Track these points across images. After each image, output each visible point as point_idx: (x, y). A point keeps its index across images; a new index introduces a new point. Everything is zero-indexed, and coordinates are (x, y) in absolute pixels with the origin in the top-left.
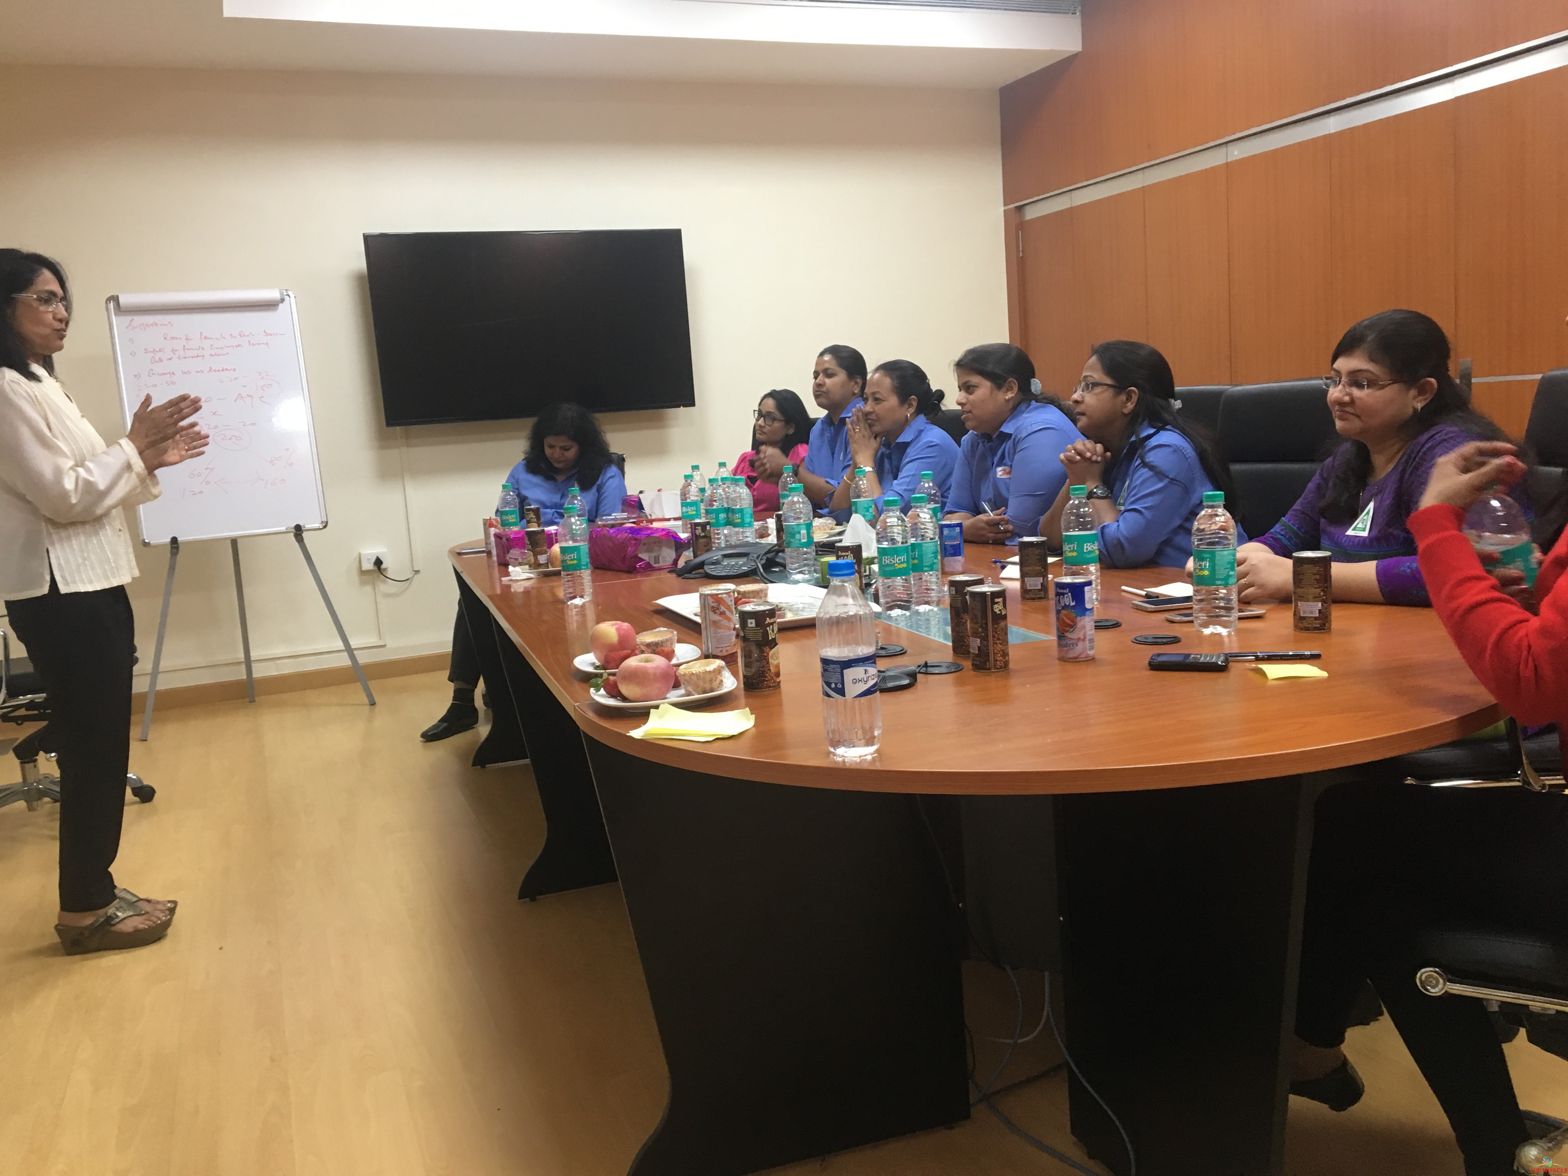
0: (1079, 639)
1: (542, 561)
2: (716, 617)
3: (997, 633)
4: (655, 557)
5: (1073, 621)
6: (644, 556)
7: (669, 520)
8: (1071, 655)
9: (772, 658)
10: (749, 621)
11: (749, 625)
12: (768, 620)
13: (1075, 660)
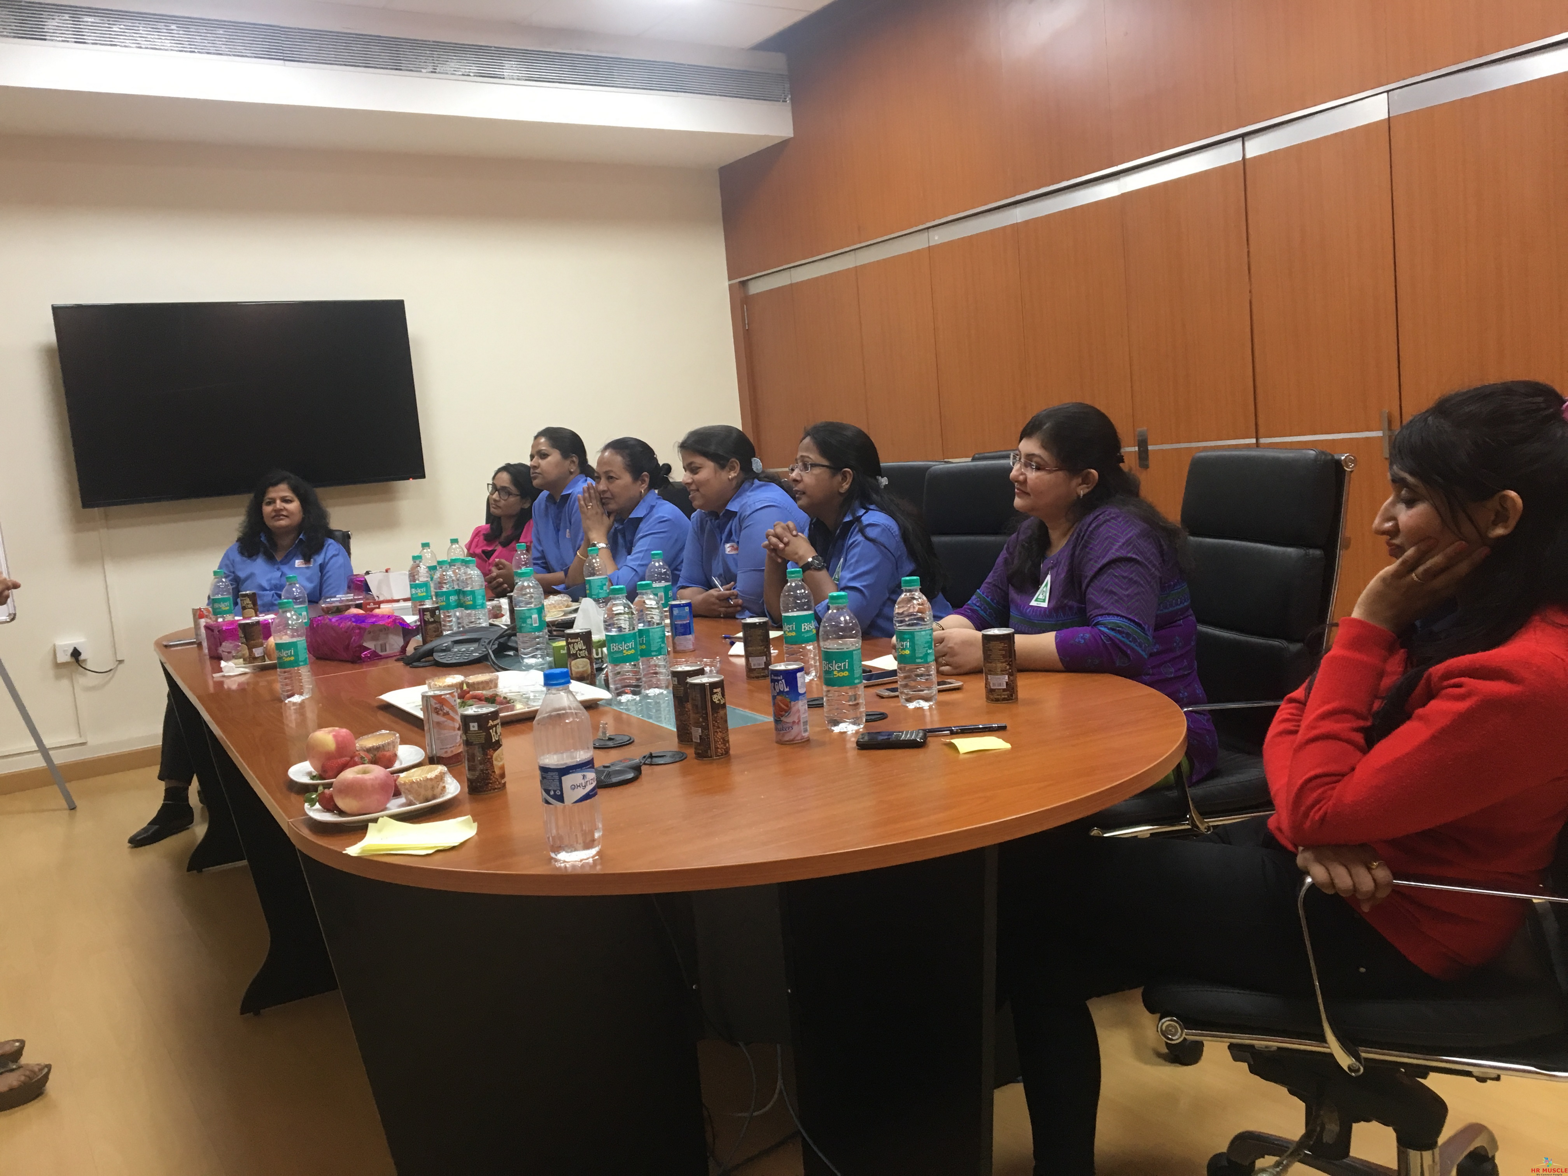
0: (794, 722)
1: (258, 654)
2: (441, 719)
3: (716, 722)
4: (381, 645)
5: (787, 706)
6: (370, 645)
7: (398, 601)
8: (787, 738)
9: (496, 760)
10: (471, 725)
11: (472, 729)
12: (491, 723)
13: (791, 743)
